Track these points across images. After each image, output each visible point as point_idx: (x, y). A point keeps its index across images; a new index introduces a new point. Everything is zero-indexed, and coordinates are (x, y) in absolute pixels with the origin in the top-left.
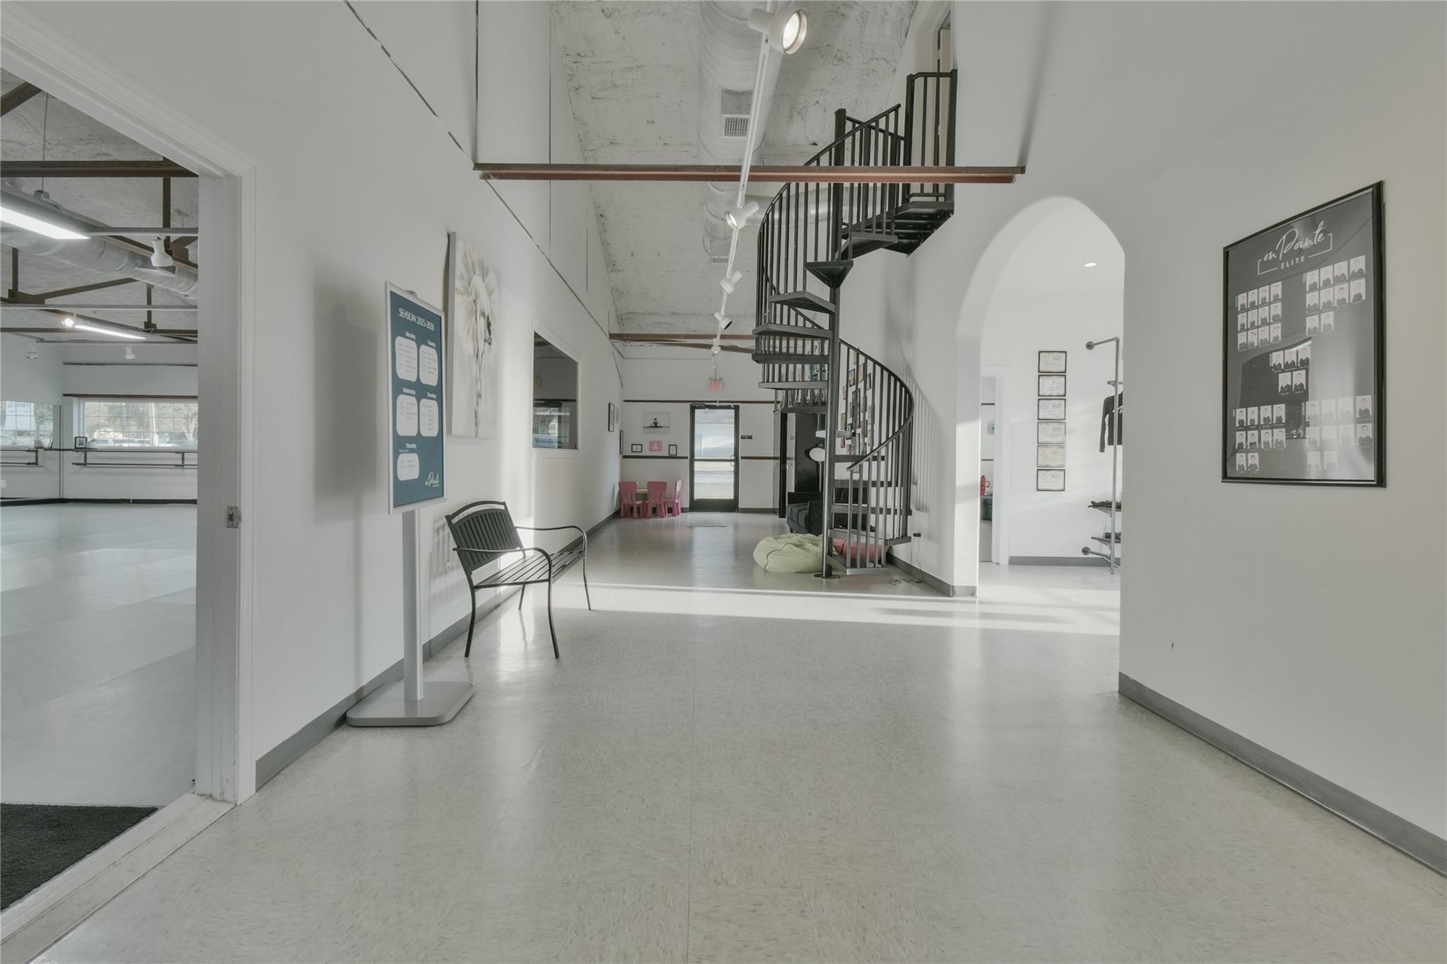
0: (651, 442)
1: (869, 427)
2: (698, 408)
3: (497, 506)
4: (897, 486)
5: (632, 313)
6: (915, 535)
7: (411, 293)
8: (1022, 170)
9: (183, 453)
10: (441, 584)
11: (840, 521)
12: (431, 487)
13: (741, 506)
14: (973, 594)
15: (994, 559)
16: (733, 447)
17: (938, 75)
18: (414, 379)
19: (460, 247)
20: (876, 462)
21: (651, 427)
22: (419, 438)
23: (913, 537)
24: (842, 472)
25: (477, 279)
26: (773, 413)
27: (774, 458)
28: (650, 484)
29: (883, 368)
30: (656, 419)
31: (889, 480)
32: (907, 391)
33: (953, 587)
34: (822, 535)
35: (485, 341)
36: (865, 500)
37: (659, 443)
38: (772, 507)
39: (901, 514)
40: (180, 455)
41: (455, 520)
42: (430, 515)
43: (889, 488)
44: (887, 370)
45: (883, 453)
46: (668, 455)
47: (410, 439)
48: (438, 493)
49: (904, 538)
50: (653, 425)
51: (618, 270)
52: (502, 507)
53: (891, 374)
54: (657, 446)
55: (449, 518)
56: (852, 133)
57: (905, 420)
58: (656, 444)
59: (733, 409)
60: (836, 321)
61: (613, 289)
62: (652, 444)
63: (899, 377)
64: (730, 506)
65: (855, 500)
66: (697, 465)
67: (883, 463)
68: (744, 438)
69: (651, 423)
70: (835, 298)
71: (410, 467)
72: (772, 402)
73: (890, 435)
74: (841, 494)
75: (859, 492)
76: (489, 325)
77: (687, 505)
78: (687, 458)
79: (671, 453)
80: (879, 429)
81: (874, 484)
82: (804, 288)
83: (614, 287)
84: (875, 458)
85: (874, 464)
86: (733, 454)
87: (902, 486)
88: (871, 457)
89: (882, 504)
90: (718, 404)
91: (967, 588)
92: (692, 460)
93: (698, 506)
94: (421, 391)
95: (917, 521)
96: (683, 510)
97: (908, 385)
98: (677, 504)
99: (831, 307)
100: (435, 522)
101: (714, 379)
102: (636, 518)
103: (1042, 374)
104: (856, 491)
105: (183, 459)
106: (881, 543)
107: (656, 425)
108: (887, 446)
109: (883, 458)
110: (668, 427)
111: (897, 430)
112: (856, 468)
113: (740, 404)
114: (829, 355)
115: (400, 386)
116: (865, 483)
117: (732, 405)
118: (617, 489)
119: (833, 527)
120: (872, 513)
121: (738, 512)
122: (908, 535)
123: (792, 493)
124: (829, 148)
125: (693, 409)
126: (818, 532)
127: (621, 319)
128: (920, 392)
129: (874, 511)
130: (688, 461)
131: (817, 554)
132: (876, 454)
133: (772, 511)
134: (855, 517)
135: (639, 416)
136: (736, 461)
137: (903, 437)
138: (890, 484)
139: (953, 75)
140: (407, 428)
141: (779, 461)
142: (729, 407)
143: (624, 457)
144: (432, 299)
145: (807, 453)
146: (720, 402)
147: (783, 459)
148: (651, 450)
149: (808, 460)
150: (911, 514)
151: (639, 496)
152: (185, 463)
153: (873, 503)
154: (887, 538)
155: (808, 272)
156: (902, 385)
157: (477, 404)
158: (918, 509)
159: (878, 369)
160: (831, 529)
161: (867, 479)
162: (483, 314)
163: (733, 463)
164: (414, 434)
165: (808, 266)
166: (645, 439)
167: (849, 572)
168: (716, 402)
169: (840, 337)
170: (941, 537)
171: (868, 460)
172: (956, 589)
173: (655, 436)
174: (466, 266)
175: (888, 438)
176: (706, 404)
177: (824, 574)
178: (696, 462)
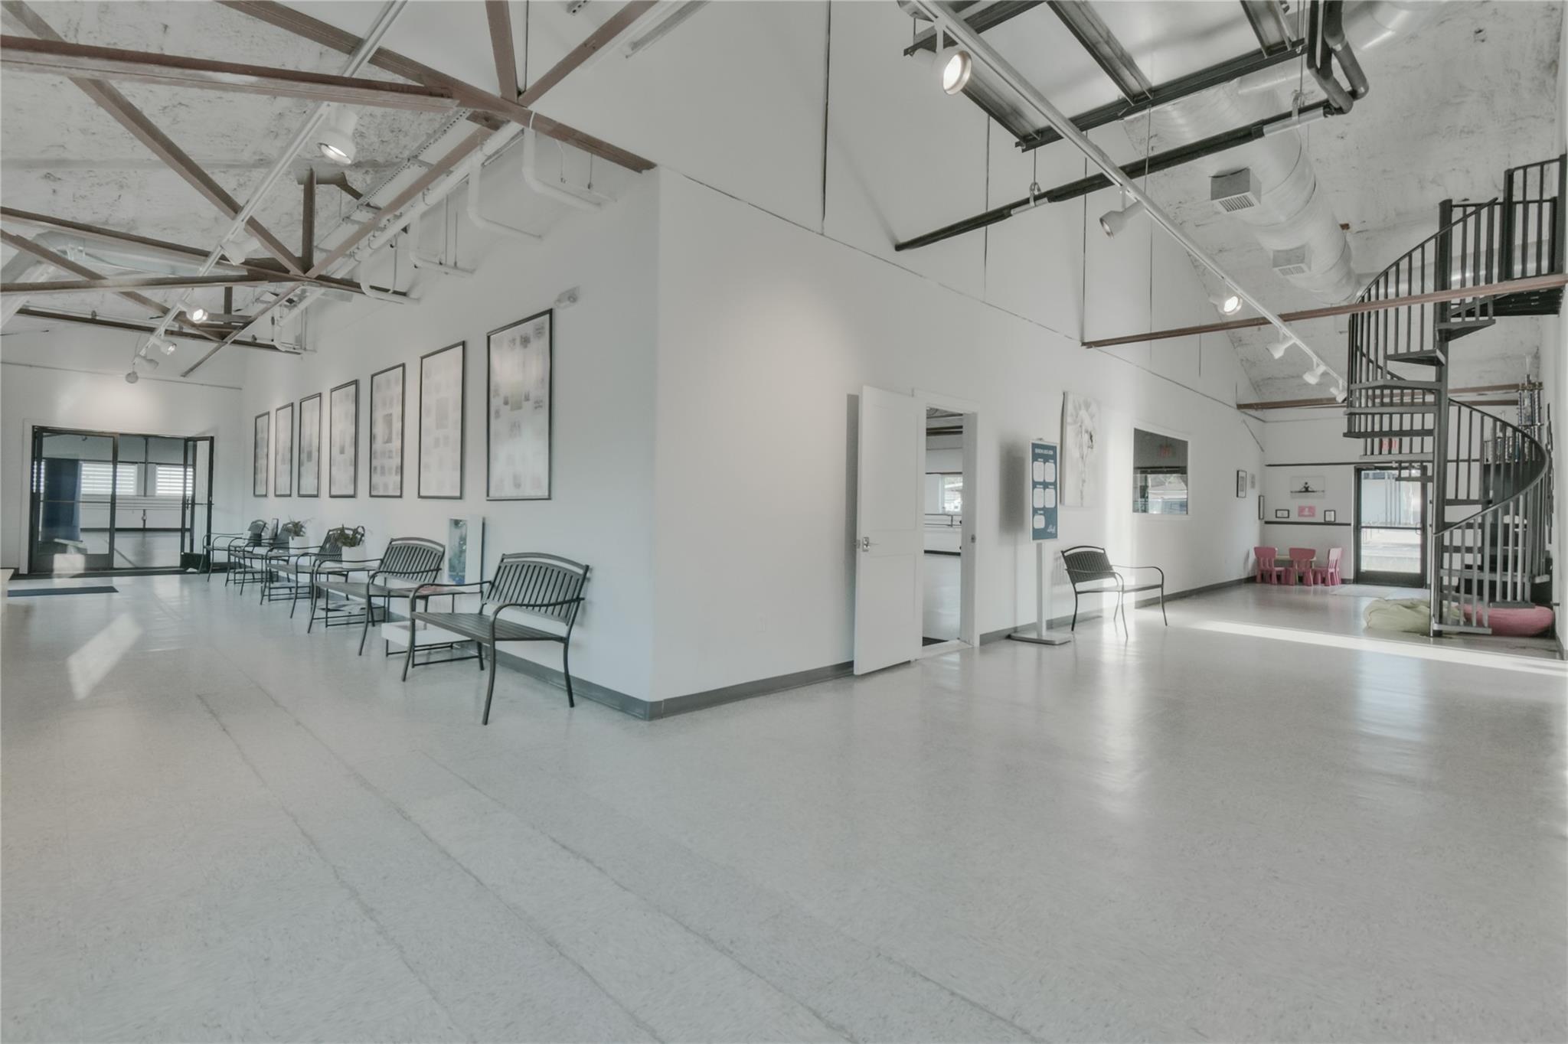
0: (1300, 507)
2: (1366, 470)
3: (1099, 551)
5: (1270, 378)
7: (1041, 439)
9: (952, 516)
10: (1058, 590)
12: (1051, 533)
16: (1418, 511)
18: (1042, 480)
19: (1070, 398)
21: (1300, 492)
22: (1044, 509)
25: (1083, 413)
28: (1293, 551)
30: (1306, 483)
35: (1089, 447)
37: (1312, 509)
40: (950, 518)
41: (1066, 554)
42: (1052, 549)
46: (1323, 521)
47: (1040, 509)
48: (1054, 536)
50: (1304, 490)
51: (1246, 344)
52: (1102, 551)
54: (1309, 511)
55: (1063, 552)
56: (1464, 219)
58: (1307, 509)
61: (1242, 360)
62: (1301, 510)
64: (1414, 581)
66: (1367, 535)
69: (1300, 487)
71: (1040, 522)
76: (1091, 437)
77: (1351, 576)
78: (1349, 524)
79: (1327, 520)
83: (1244, 359)
86: (1419, 521)
92: (1358, 528)
93: (1361, 578)
94: (1045, 485)
96: (1344, 581)
98: (1336, 573)
100: (1055, 553)
102: (1275, 584)
105: (952, 520)
107: (1307, 490)
110: (1323, 491)
115: (1035, 484)
118: (1252, 557)
124: (1435, 236)
125: (1359, 471)
127: (1256, 386)
130: (1350, 528)
135: (1285, 482)
136: (1424, 530)
140: (1039, 505)
143: (1267, 523)
144: (1053, 439)
148: (1299, 515)
151: (1279, 563)
152: (954, 523)
157: (1083, 485)
162: (1087, 432)
163: (1418, 532)
164: (1042, 506)
166: (1294, 506)
173: (1307, 501)
174: (1075, 408)
176: (1376, 465)
177: (1432, 635)
178: (1363, 530)
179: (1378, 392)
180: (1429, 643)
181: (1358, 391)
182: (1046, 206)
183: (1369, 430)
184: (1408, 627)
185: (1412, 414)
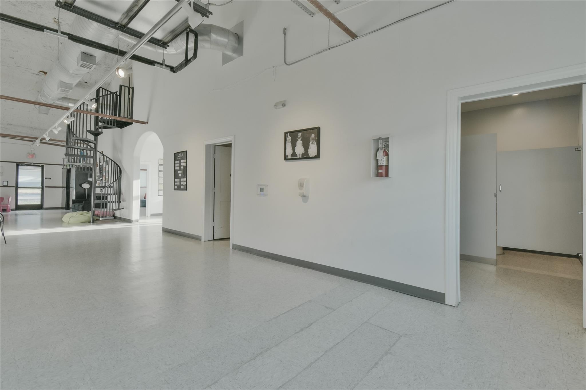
1: (107, 177)
2: (20, 165)
4: (116, 195)
6: (122, 208)
8: (148, 123)
11: (98, 206)
13: (45, 206)
14: (138, 221)
15: (146, 215)
16: (40, 182)
17: (129, 88)
20: (110, 188)
23: (121, 209)
24: (98, 191)
26: (62, 170)
27: (62, 187)
29: (112, 161)
31: (114, 193)
32: (120, 168)
33: (132, 220)
34: (91, 211)
36: (106, 199)
38: (61, 207)
39: (117, 202)
43: (113, 203)
44: (113, 161)
45: (112, 185)
46: (2, 185)
49: (119, 209)
53: (114, 163)
57: (119, 176)
59: (40, 166)
60: (96, 146)
63: (117, 164)
64: (40, 207)
65: (103, 199)
66: (20, 191)
67: (112, 188)
68: (47, 179)
70: (96, 140)
72: (62, 165)
73: (114, 180)
74: (98, 198)
75: (104, 197)
77: (14, 207)
78: (14, 187)
79: (4, 185)
80: (110, 178)
81: (109, 194)
82: (86, 137)
84: (109, 187)
85: (109, 189)
86: (40, 185)
87: (118, 195)
88: (108, 186)
89: (111, 200)
90: (32, 164)
91: (136, 220)
92: (17, 188)
93: (19, 208)
95: (122, 205)
96: (12, 210)
97: (120, 166)
98: (9, 207)
99: (95, 142)
101: (30, 153)
103: (160, 165)
104: (103, 197)
106: (111, 210)
108: (113, 184)
109: (112, 187)
110: (2, 173)
111: (116, 179)
112: (104, 190)
113: (44, 165)
114: (93, 156)
116: (106, 194)
117: (40, 165)
119: (95, 207)
120: (109, 203)
121: (43, 209)
122: (120, 208)
123: (74, 200)
125: (17, 166)
126: (89, 210)
128: (124, 168)
129: (109, 202)
130: (14, 188)
131: (89, 216)
132: (110, 186)
133: (62, 208)
134: (103, 204)
136: (42, 188)
137: (118, 181)
138: (114, 194)
139: (133, 88)
141: (65, 188)
142: (39, 166)
145: (80, 185)
146: (33, 163)
147: (68, 187)
149: (81, 188)
150: (120, 202)
153: (109, 200)
154: (113, 209)
155: (87, 132)
156: (118, 166)
158: (123, 201)
159: (110, 161)
160: (94, 208)
161: (107, 193)
163: (40, 189)
165: (87, 131)
167: (101, 219)
168: (31, 163)
169: (98, 150)
170: (129, 208)
171: (107, 187)
172: (133, 221)
175: (113, 181)
176: (25, 164)
177: (92, 222)
178: (19, 189)
179: (79, 141)
180: (91, 225)
181: (74, 140)
182: (66, 38)
183: (73, 154)
184: (83, 221)
185: (91, 151)
